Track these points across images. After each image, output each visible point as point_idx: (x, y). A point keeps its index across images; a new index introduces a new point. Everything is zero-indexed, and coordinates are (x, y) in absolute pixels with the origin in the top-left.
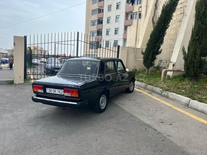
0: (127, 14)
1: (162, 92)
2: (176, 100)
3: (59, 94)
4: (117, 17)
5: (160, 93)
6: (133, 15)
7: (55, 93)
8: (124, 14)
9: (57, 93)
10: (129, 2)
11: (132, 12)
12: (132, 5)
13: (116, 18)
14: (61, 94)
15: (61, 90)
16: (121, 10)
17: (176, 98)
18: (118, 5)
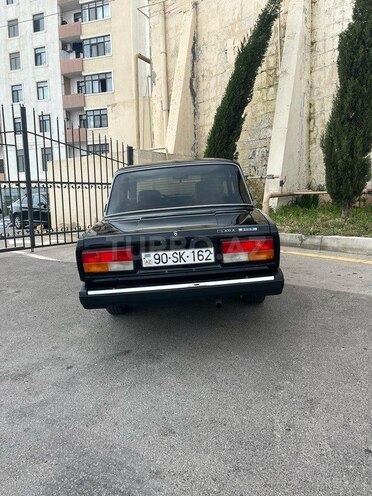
0: (67, 80)
1: (302, 240)
2: (351, 249)
3: (197, 261)
4: (40, 87)
5: (299, 242)
6: (85, 81)
7: (183, 263)
8: (59, 80)
9: (190, 261)
10: (69, 49)
11: (79, 74)
12: (78, 56)
13: (38, 88)
14: (204, 261)
15: (204, 250)
16: (50, 68)
17: (350, 244)
18: (40, 54)
